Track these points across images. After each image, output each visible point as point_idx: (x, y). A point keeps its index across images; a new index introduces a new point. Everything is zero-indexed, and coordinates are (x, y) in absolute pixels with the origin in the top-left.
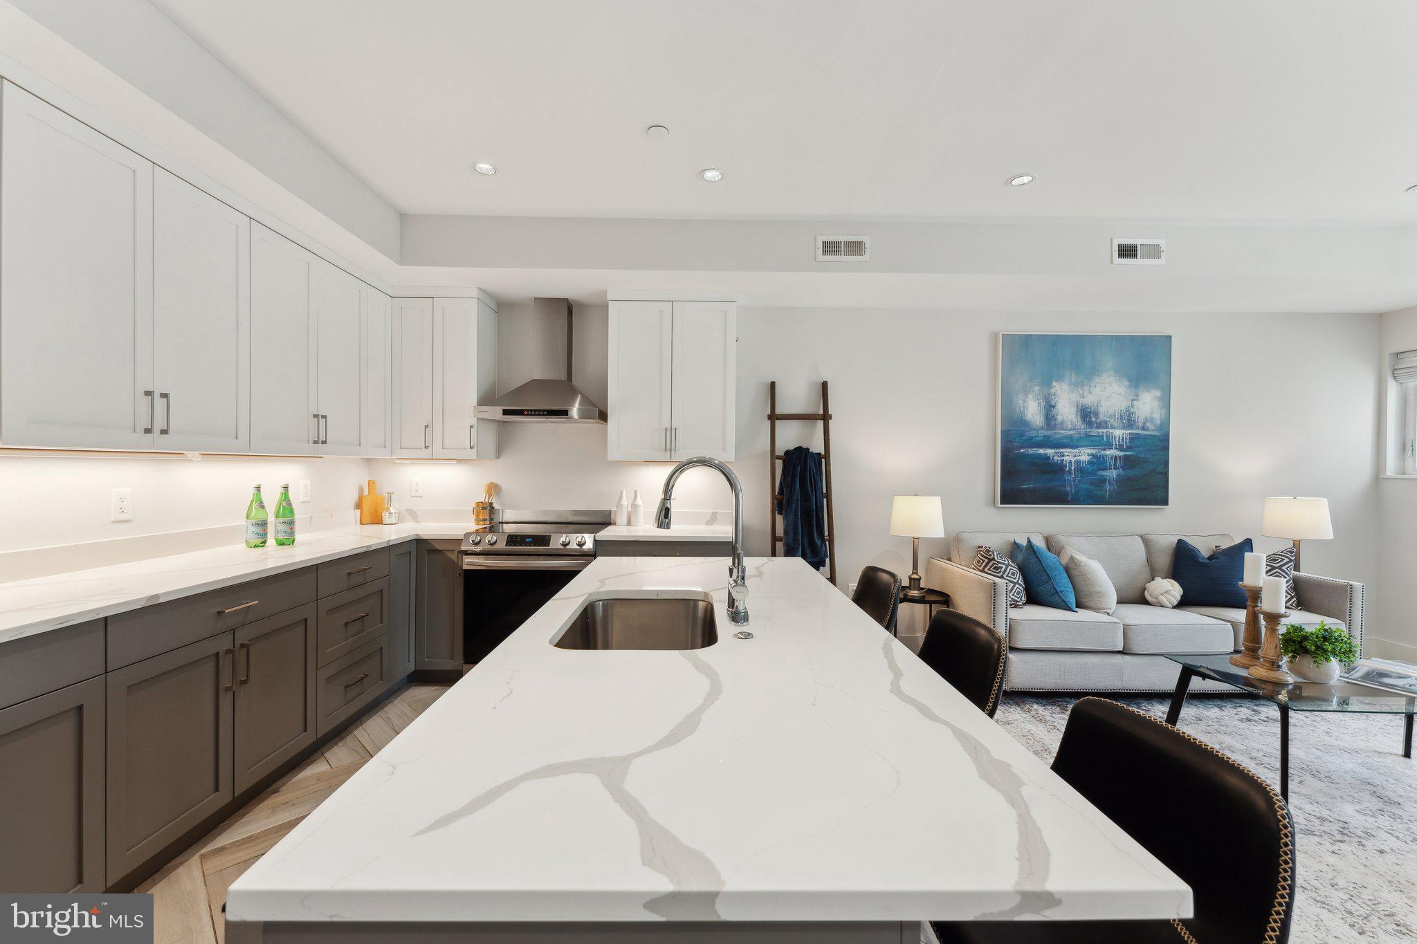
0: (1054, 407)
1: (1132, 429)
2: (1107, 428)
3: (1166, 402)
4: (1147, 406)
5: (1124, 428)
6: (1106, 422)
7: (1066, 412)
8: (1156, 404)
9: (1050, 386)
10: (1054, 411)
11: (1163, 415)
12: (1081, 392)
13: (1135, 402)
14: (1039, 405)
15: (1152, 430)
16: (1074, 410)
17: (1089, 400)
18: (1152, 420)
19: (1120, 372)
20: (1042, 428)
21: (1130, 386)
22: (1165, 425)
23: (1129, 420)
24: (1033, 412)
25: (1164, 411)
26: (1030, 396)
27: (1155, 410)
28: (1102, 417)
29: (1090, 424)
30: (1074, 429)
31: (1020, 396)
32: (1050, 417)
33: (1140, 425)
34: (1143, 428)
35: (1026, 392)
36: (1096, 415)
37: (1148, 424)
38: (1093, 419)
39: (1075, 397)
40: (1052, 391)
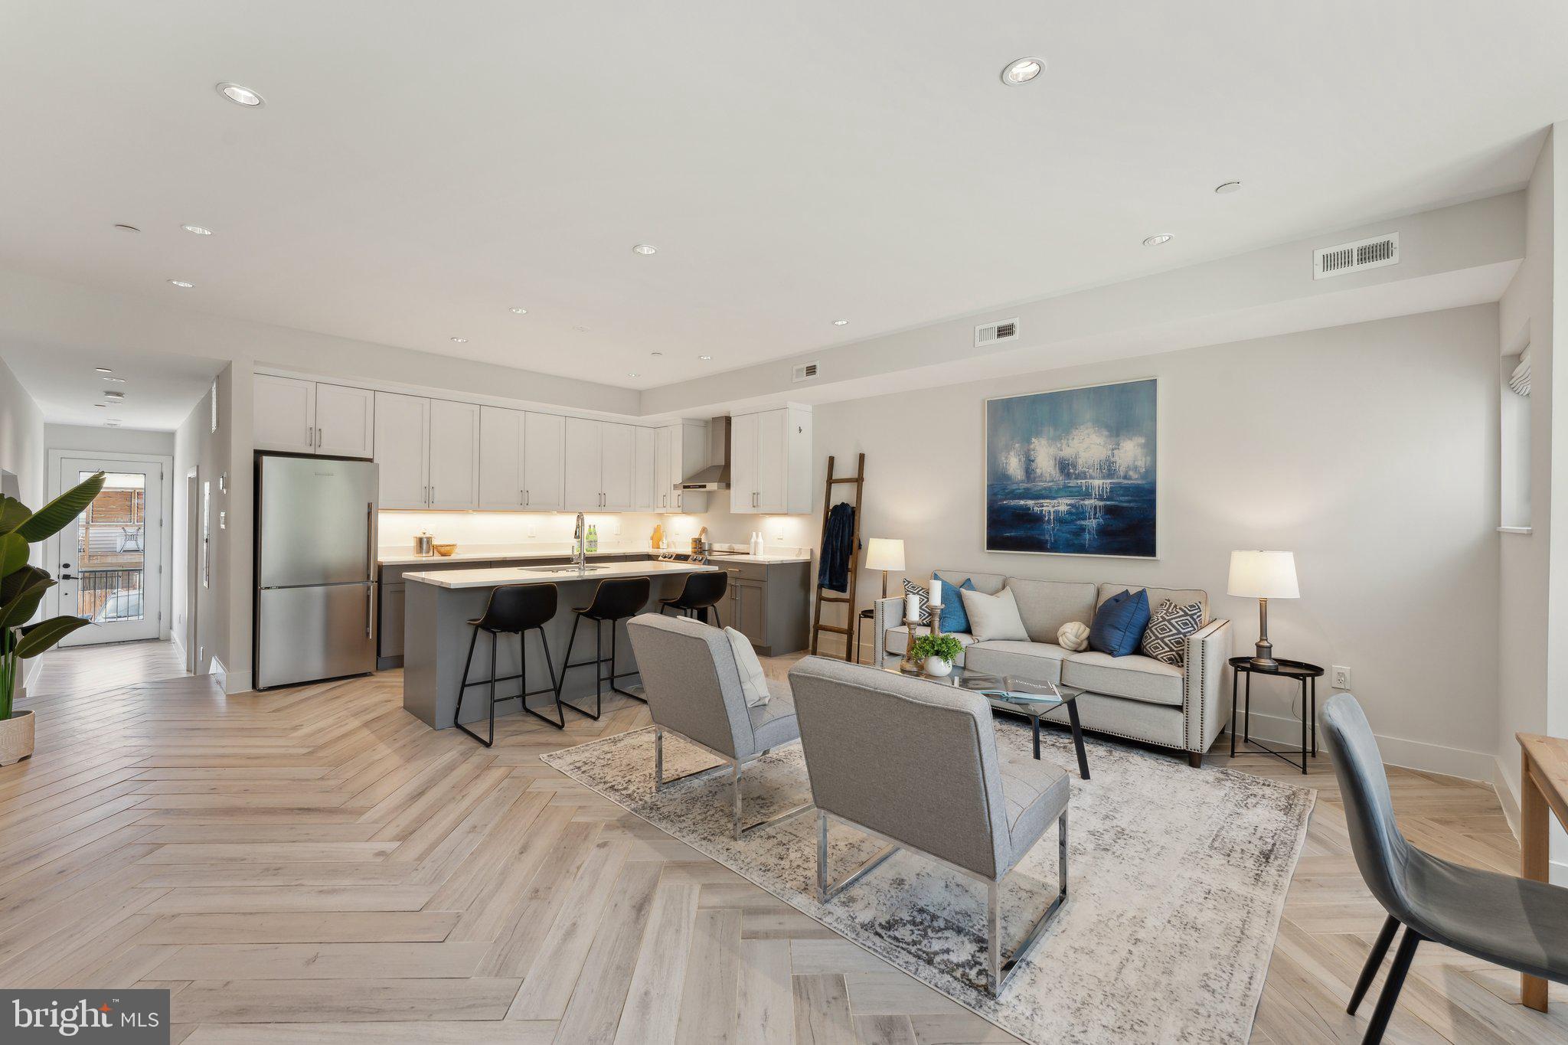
0: (1033, 461)
1: (1112, 478)
2: (1085, 478)
3: (1151, 448)
4: (1129, 453)
5: (1104, 478)
6: (1085, 473)
7: (1045, 463)
8: (1139, 451)
9: (1029, 442)
10: (1034, 465)
11: (1148, 463)
12: (1059, 445)
13: (1115, 451)
14: (1020, 460)
15: (1135, 479)
16: (1052, 463)
17: (1067, 452)
18: (1136, 468)
19: (1099, 423)
20: (1022, 482)
21: (1111, 436)
22: (1151, 472)
23: (1109, 470)
24: (1014, 466)
25: (1149, 458)
26: (1012, 453)
27: (1139, 458)
28: (1080, 468)
29: (1068, 476)
30: (1053, 481)
31: (1003, 453)
32: (1029, 471)
33: (1122, 474)
34: (1125, 477)
35: (1008, 448)
36: (1074, 466)
37: (1131, 473)
38: (1071, 471)
39: (1052, 451)
40: (1032, 447)
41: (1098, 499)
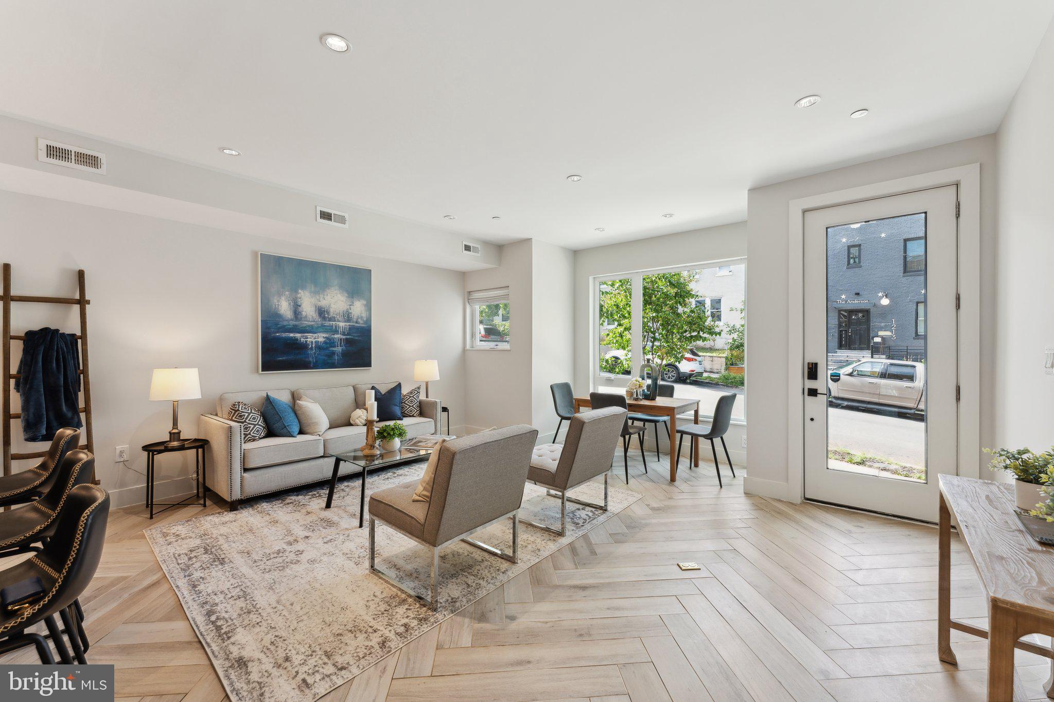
0: (300, 306)
1: (350, 322)
2: (335, 321)
3: (368, 307)
4: (358, 309)
5: (345, 322)
6: (334, 318)
7: (308, 308)
8: (363, 308)
9: (297, 292)
10: (300, 309)
11: (368, 315)
12: (318, 298)
13: (352, 307)
14: (290, 304)
15: (361, 324)
16: (313, 309)
17: (323, 303)
18: (362, 317)
19: (341, 287)
20: (292, 320)
21: (348, 297)
22: (368, 321)
23: (348, 317)
24: (284, 308)
25: (368, 313)
26: (283, 298)
27: (363, 312)
28: (331, 315)
29: (324, 318)
30: (314, 321)
31: (276, 297)
32: (297, 312)
33: (355, 320)
34: (357, 322)
35: (280, 295)
36: (328, 313)
37: (359, 320)
38: (326, 315)
39: (313, 300)
40: (299, 295)
41: (343, 335)
